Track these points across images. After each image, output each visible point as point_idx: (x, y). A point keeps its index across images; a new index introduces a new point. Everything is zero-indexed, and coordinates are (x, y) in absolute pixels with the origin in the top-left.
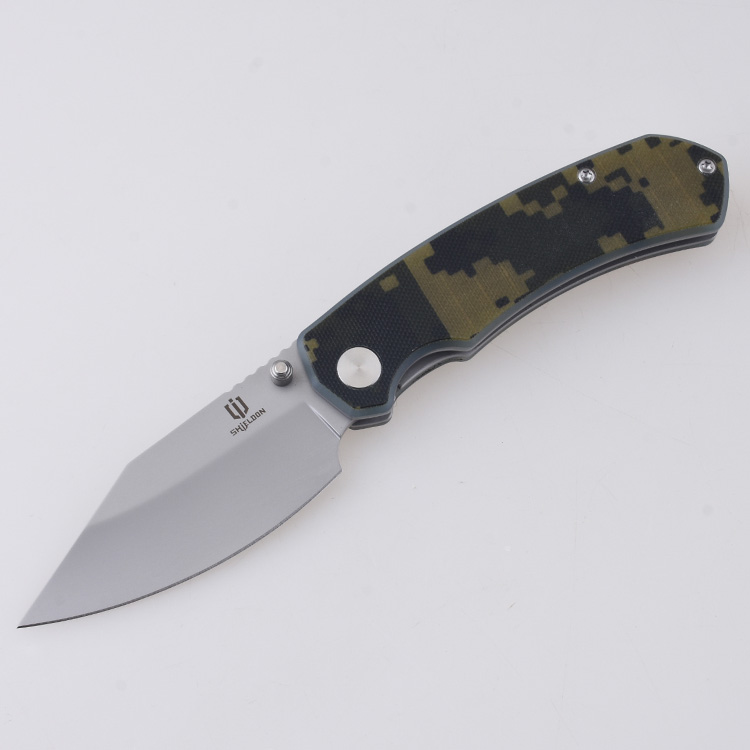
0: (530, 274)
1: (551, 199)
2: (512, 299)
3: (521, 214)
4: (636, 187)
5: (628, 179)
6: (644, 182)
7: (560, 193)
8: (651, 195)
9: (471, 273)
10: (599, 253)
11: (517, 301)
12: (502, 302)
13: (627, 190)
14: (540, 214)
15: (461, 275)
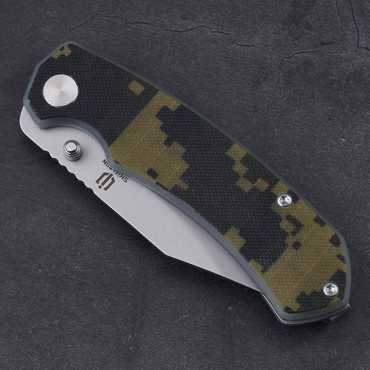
0: (184, 186)
1: (253, 181)
2: (158, 179)
3: (232, 162)
4: (290, 240)
5: (294, 233)
6: (297, 245)
7: (262, 185)
8: (288, 254)
9: (168, 143)
10: (223, 230)
11: (158, 183)
12: (152, 173)
13: (285, 235)
14: (237, 176)
15: (164, 136)
